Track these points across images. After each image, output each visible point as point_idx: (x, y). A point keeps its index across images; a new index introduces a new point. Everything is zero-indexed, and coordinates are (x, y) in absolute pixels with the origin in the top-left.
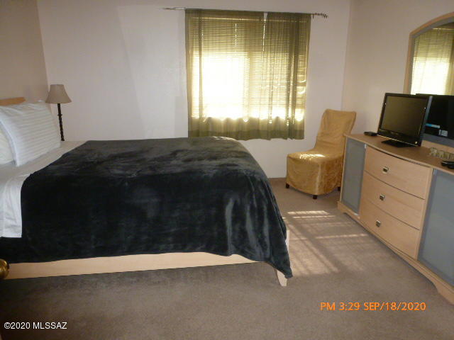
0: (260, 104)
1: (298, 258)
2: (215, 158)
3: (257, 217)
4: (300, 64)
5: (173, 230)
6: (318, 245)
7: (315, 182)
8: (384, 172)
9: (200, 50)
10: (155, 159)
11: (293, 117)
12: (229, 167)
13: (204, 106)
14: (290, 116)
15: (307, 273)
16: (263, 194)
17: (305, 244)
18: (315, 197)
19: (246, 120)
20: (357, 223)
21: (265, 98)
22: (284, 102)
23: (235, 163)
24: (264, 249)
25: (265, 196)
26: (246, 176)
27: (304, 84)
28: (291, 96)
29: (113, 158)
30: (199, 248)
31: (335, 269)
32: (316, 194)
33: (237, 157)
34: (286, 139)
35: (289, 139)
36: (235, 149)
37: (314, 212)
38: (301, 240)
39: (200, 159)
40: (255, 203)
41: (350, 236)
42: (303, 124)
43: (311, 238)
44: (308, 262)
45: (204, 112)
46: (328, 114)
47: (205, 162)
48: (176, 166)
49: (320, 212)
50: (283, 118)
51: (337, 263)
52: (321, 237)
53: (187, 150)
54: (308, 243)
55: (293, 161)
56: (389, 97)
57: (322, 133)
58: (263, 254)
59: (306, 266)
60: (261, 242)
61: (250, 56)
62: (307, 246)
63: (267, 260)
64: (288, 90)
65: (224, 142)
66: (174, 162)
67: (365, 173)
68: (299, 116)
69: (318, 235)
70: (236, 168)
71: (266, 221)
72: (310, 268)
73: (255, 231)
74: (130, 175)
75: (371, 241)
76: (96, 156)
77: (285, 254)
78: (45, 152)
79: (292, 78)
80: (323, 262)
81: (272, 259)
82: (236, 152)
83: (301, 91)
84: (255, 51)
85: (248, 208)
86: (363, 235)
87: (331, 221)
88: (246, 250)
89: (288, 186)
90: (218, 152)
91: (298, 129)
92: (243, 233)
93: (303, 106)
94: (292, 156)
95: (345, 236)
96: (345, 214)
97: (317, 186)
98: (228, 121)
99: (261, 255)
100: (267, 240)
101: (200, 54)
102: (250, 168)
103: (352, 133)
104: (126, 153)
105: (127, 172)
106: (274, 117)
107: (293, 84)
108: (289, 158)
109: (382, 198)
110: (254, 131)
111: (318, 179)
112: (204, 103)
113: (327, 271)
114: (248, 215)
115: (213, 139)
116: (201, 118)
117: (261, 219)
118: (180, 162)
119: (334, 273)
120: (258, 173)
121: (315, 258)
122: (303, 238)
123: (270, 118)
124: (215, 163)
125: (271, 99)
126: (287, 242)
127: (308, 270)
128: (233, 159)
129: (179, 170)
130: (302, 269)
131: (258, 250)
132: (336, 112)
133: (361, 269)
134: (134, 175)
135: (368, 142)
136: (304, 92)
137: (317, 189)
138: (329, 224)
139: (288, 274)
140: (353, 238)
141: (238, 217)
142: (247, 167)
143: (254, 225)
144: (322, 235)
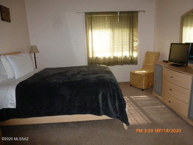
0: (118, 50)
1: (133, 117)
2: (96, 74)
3: (113, 99)
4: (135, 32)
5: (77, 105)
6: (143, 111)
7: (143, 83)
8: (171, 78)
9: (92, 29)
10: (71, 75)
11: (132, 55)
12: (101, 78)
13: (94, 52)
14: (131, 55)
15: (137, 124)
16: (115, 88)
17: (137, 110)
18: (143, 90)
19: (112, 57)
20: (161, 101)
21: (120, 48)
22: (128, 49)
23: (103, 76)
24: (117, 113)
25: (116, 90)
26: (107, 81)
27: (137, 41)
28: (131, 46)
29: (54, 75)
30: (88, 113)
31: (150, 122)
32: (143, 88)
33: (105, 73)
34: (130, 65)
35: (131, 65)
36: (105, 70)
37: (142, 96)
38: (136, 109)
39: (89, 74)
40: (112, 93)
41: (158, 107)
42: (137, 58)
43: (140, 108)
44: (138, 119)
45: (94, 55)
46: (147, 54)
47: (91, 76)
48: (79, 77)
49: (144, 96)
50: (128, 56)
51: (151, 119)
52: (144, 108)
53: (85, 71)
54: (139, 110)
55: (133, 75)
56: (172, 45)
57: (145, 62)
58: (116, 115)
59: (137, 121)
60: (115, 110)
61: (113, 30)
62: (138, 112)
63: (118, 118)
64: (130, 44)
65: (101, 67)
66: (78, 76)
67: (163, 78)
68: (135, 55)
69: (143, 107)
70: (103, 78)
71: (117, 101)
72: (139, 121)
73: (112, 105)
74: (59, 82)
75: (167, 109)
76: (47, 74)
77: (126, 115)
78: (28, 73)
79: (131, 38)
80: (144, 119)
81: (120, 117)
82: (105, 71)
83: (136, 44)
84: (115, 28)
85: (109, 95)
86: (163, 106)
87: (149, 100)
88: (109, 113)
89: (131, 85)
90: (97, 71)
91: (135, 60)
92: (107, 106)
93: (136, 50)
94: (132, 72)
95: (155, 107)
96: (156, 97)
97: (144, 85)
98: (104, 58)
99: (115, 115)
100: (118, 109)
101: (92, 31)
102: (110, 78)
103: (158, 61)
104: (60, 73)
105: (59, 81)
106: (124, 56)
107: (132, 41)
108: (131, 73)
109: (170, 90)
110: (115, 62)
111: (144, 82)
112: (94, 51)
113: (146, 123)
114: (109, 98)
115: (97, 66)
116: (93, 57)
117: (115, 100)
118: (81, 76)
119: (149, 124)
120: (113, 80)
121: (141, 117)
122: (136, 108)
123: (122, 56)
124: (95, 76)
125: (122, 48)
126: (126, 110)
127: (137, 122)
128: (103, 74)
129: (79, 79)
130: (135, 122)
131: (114, 113)
132: (151, 53)
133: (162, 122)
134: (61, 82)
135: (164, 65)
136: (137, 44)
137: (143, 86)
138: (148, 101)
139: (128, 124)
140: (159, 108)
141: (105, 99)
142: (108, 77)
143: (111, 102)
144: (145, 107)
